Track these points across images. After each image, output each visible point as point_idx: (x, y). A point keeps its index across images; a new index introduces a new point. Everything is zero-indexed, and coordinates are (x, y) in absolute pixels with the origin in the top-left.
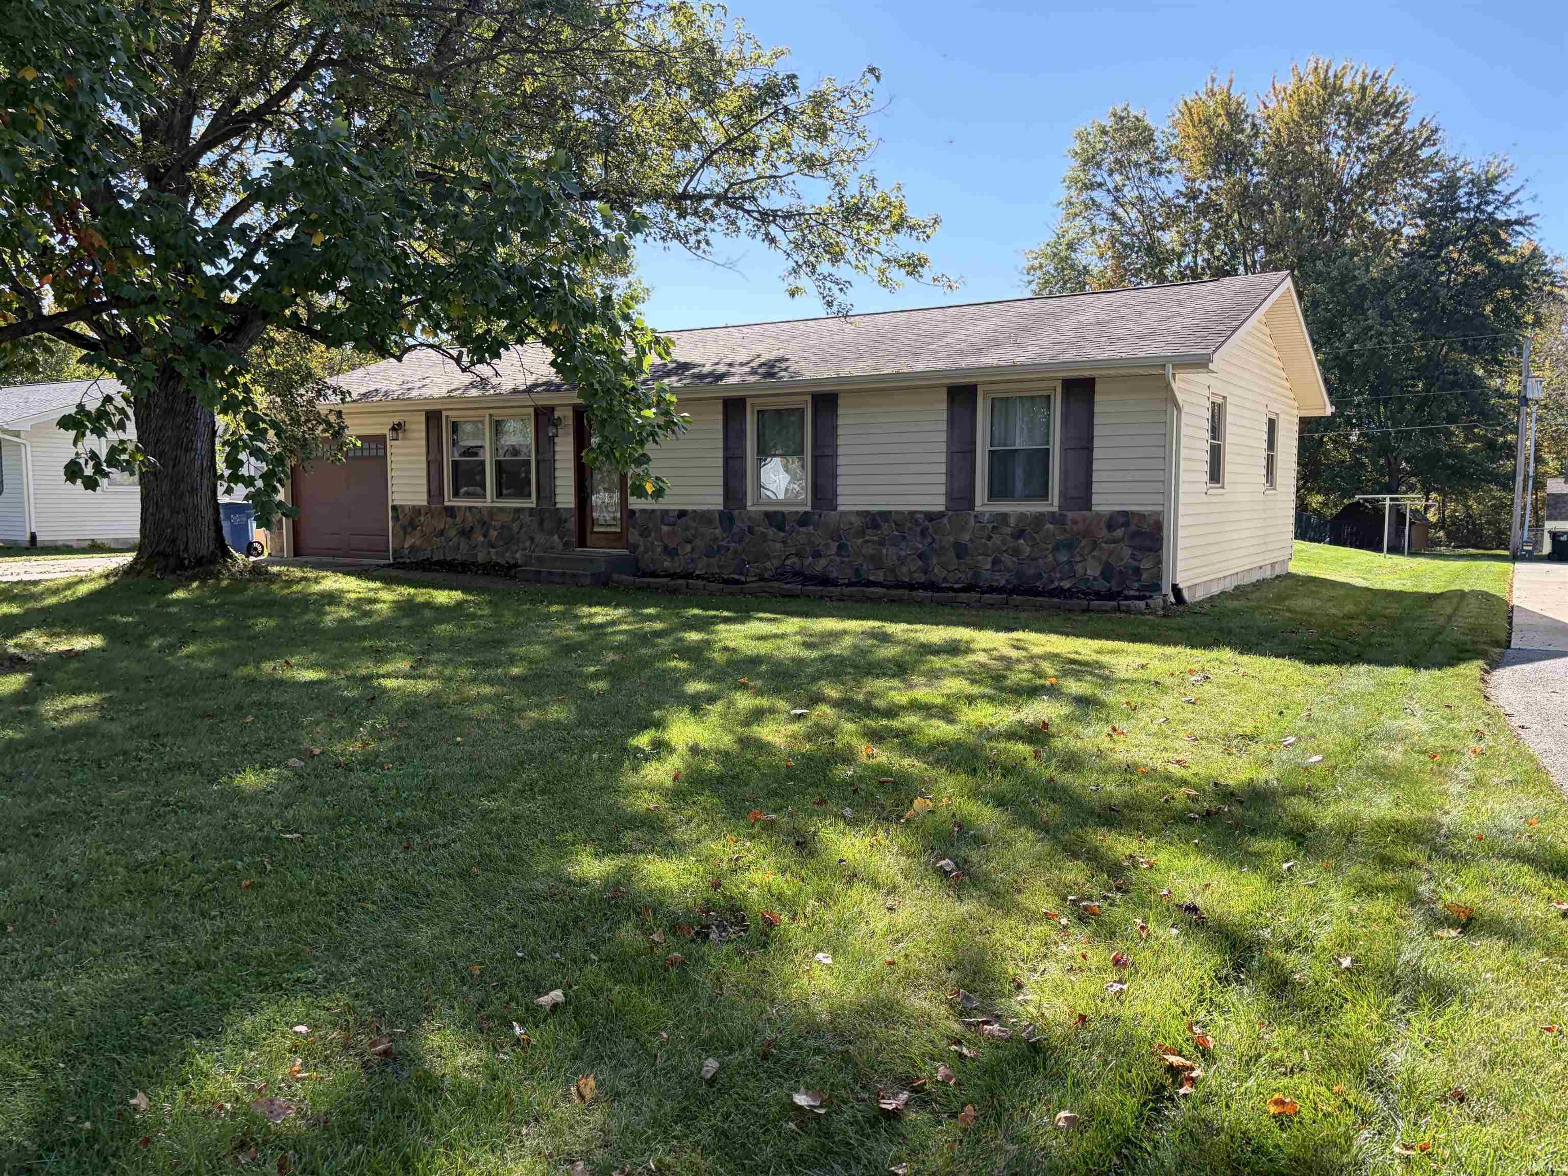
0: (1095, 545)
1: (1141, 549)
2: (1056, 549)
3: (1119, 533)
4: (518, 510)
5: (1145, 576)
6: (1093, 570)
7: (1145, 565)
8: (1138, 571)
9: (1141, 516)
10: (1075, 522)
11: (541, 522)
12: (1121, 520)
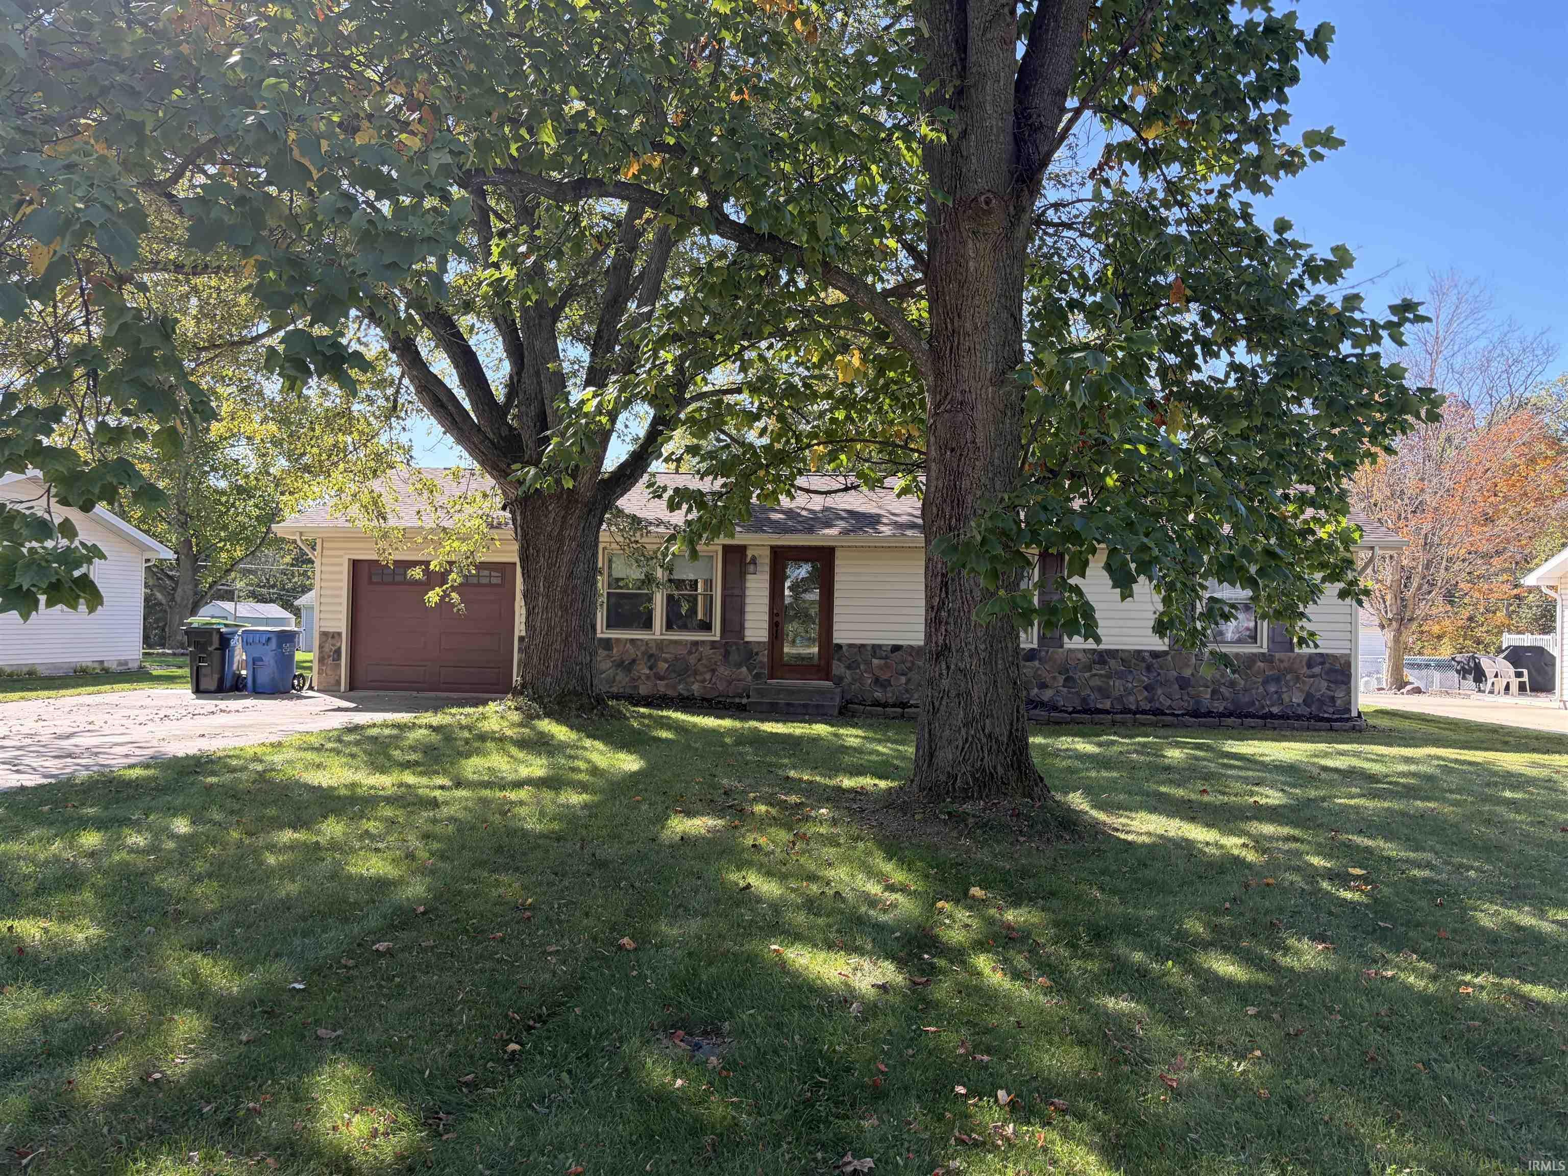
0: (1298, 679)
1: (1336, 682)
2: (1265, 683)
3: (1317, 670)
4: (696, 643)
5: (1339, 702)
6: (1297, 699)
7: (1339, 694)
8: (1333, 699)
9: (1334, 657)
10: (1281, 661)
11: (727, 654)
12: (1320, 660)
